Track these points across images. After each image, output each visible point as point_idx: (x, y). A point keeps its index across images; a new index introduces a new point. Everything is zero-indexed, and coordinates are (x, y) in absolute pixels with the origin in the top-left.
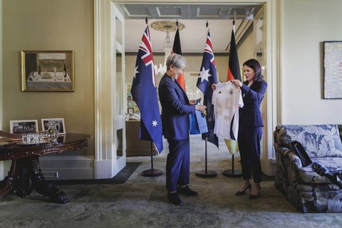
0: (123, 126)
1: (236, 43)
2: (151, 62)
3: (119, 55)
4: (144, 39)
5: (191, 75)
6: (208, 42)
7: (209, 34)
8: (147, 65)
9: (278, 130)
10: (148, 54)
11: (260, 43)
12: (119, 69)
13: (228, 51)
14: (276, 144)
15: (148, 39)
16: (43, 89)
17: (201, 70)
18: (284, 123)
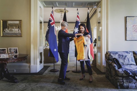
0: (42, 51)
1: (90, 17)
2: (54, 25)
3: (41, 23)
4: (51, 15)
5: (71, 31)
6: (78, 17)
7: (78, 14)
8: (52, 26)
9: (107, 53)
10: (53, 21)
11: (100, 17)
12: (41, 28)
13: (86, 21)
14: (106, 59)
15: (53, 15)
16: (9, 35)
17: (75, 28)
18: (110, 50)
